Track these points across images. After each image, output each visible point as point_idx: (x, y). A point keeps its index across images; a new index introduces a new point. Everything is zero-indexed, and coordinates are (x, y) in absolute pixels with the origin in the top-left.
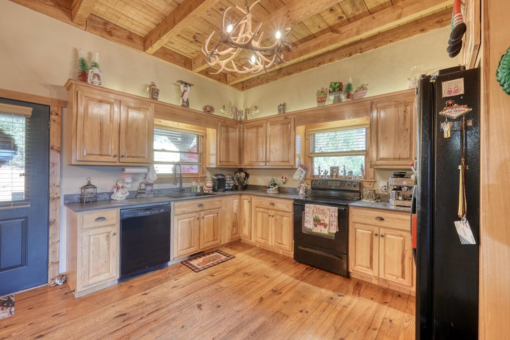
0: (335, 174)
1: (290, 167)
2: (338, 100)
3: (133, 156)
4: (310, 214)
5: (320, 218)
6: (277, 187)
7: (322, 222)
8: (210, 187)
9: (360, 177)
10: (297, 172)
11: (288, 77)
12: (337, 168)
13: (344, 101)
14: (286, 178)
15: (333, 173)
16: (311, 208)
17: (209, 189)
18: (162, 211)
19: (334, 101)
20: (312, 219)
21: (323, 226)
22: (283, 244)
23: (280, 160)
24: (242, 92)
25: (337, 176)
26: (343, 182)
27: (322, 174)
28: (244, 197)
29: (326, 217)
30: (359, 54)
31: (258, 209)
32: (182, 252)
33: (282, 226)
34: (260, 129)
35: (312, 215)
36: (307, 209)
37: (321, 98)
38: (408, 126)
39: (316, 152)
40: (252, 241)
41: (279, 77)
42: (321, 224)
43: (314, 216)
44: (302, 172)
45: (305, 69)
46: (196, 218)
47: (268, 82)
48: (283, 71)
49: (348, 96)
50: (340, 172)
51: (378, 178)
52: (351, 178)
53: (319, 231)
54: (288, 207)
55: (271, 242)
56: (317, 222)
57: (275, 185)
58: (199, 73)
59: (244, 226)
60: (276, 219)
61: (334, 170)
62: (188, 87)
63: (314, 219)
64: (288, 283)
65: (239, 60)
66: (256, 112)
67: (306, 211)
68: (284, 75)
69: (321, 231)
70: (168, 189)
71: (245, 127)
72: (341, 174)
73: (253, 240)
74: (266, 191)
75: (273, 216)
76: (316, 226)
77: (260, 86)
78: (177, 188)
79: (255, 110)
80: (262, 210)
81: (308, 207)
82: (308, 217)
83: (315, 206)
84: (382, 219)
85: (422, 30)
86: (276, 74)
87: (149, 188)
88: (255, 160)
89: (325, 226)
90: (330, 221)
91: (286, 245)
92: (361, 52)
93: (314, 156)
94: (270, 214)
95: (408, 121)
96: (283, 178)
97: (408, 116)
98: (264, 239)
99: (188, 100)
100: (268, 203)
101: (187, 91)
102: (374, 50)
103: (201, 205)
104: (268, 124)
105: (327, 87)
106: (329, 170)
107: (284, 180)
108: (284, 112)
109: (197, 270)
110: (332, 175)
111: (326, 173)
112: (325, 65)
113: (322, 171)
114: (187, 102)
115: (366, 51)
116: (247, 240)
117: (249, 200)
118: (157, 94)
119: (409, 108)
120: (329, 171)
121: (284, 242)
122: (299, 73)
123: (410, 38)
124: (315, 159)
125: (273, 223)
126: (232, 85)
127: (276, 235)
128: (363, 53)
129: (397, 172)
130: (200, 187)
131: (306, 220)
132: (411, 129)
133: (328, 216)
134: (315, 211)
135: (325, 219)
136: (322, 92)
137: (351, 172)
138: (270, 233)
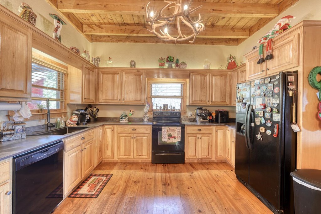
0: (166, 108)
1: (142, 104)
2: (170, 67)
3: (9, 88)
4: (166, 132)
5: (172, 134)
6: (127, 118)
7: (173, 136)
8: (75, 122)
9: (179, 110)
10: (145, 108)
11: (135, 43)
12: (167, 105)
13: (174, 68)
14: (133, 112)
15: (165, 108)
16: (166, 129)
17: (74, 123)
18: (57, 150)
19: (169, 67)
20: (167, 136)
21: (173, 139)
22: (143, 155)
23: (134, 99)
24: (91, 43)
25: (167, 109)
26: (172, 113)
27: (158, 108)
28: (106, 127)
29: (175, 133)
30: (179, 44)
31: (121, 135)
32: (70, 186)
33: (142, 143)
34: (115, 76)
35: (167, 133)
36: (163, 130)
37: (161, 63)
38: (205, 86)
39: (153, 95)
40: (114, 159)
41: (127, 41)
42: (173, 137)
43: (168, 133)
44: (148, 107)
45: (147, 42)
46: (80, 150)
47: (117, 42)
48: (131, 38)
49: (177, 66)
50: (168, 107)
51: (187, 110)
52: (175, 111)
53: (171, 142)
54: (147, 130)
55: (133, 156)
56: (170, 136)
57: (126, 116)
58: (63, 13)
59: (107, 149)
60: (137, 140)
61: (166, 106)
62: (61, 24)
63: (168, 135)
64: (165, 177)
65: (104, 18)
66: (110, 62)
67: (162, 131)
68: (132, 41)
69: (172, 141)
70: (34, 127)
71: (100, 73)
72: (169, 108)
73: (116, 158)
74: (119, 121)
75: (135, 138)
76: (169, 139)
77: (110, 43)
78: (43, 125)
79: (109, 61)
80: (124, 135)
81: (164, 129)
82: (164, 134)
83: (168, 128)
84: (200, 130)
85: (206, 44)
86: (125, 39)
87: (19, 127)
88: (111, 98)
89: (175, 138)
90: (177, 135)
91: (145, 155)
92: (180, 44)
93: (152, 98)
94: (133, 137)
95: (205, 84)
96: (130, 111)
97: (205, 82)
98: (127, 155)
99: (60, 37)
100: (131, 130)
101: (59, 27)
102: (186, 44)
103: (83, 138)
104: (124, 73)
105: (165, 57)
106: (163, 106)
107: (132, 112)
108: (135, 67)
109: (94, 196)
110: (164, 109)
111: (161, 108)
112: (160, 44)
113: (158, 107)
114: (60, 39)
115: (182, 44)
116: (111, 160)
117: (112, 129)
118: (35, 21)
119: (205, 77)
120: (163, 108)
121: (144, 154)
122: (143, 43)
123: (201, 45)
124: (153, 99)
125: (135, 143)
126: (86, 35)
127: (137, 150)
128: (181, 45)
129: (200, 107)
130: (64, 122)
131: (162, 137)
132: (206, 87)
133: (176, 133)
134: (169, 130)
135: (174, 134)
136: (162, 60)
137: (174, 107)
138: (132, 150)
